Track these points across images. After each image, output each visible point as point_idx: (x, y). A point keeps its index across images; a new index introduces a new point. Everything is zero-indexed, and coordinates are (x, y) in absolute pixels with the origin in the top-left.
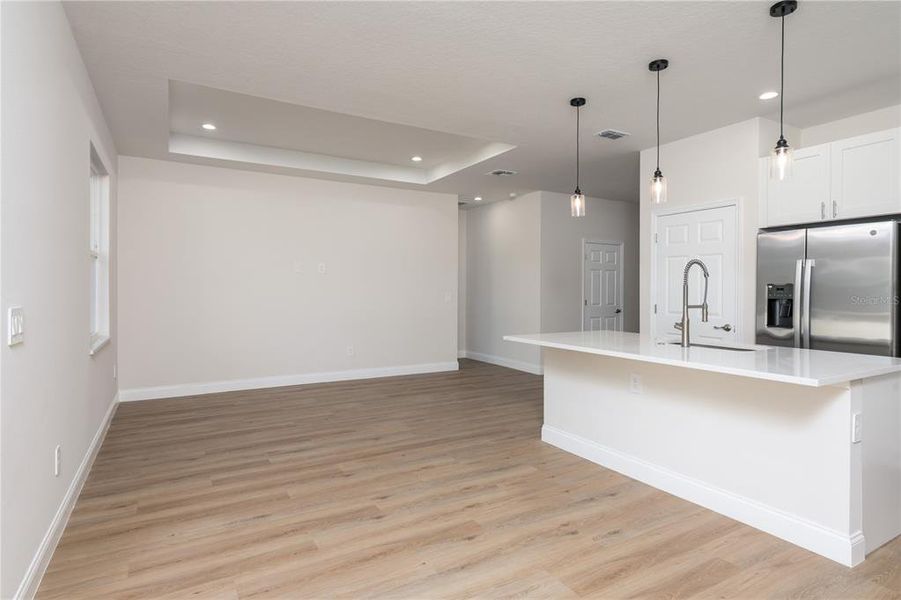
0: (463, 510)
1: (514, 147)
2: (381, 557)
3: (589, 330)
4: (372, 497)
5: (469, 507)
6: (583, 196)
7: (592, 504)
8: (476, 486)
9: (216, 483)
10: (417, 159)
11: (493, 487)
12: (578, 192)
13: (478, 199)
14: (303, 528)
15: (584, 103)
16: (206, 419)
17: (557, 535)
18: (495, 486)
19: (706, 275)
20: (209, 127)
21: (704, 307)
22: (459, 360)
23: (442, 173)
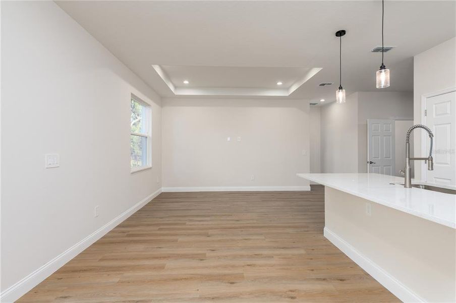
0: (243, 266)
1: (322, 68)
2: (183, 280)
3: (372, 172)
4: (208, 249)
5: (248, 265)
6: (344, 90)
7: (324, 282)
8: (261, 255)
9: (160, 229)
10: (280, 83)
11: (270, 257)
12: (341, 88)
13: (323, 100)
14: (169, 257)
15: (345, 33)
16: (181, 202)
17: (281, 296)
18: (273, 257)
19: (431, 135)
20: (186, 82)
21: (430, 159)
22: (311, 185)
23: (294, 88)
